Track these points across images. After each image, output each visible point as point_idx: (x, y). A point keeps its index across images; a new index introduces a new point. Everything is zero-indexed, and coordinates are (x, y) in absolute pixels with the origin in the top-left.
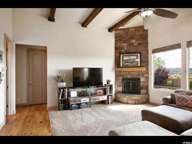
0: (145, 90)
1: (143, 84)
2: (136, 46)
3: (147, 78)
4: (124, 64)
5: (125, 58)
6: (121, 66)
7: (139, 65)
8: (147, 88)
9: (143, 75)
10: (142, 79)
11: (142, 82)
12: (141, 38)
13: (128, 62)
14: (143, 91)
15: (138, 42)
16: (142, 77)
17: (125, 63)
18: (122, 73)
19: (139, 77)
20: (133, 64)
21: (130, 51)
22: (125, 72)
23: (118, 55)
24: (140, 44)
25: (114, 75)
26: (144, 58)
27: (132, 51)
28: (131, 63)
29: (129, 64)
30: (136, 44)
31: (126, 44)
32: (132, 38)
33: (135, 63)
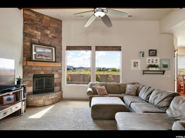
0: (59, 87)
1: (57, 80)
2: (50, 38)
3: (60, 74)
4: (37, 57)
5: (39, 50)
6: (34, 59)
7: (54, 60)
8: (60, 84)
9: (57, 71)
10: (56, 76)
11: (56, 78)
12: (56, 32)
13: (42, 56)
14: (57, 88)
15: (52, 35)
16: (56, 73)
17: (39, 56)
18: (34, 69)
19: (53, 73)
20: (47, 58)
21: (44, 42)
22: (37, 66)
23: (28, 44)
24: (55, 37)
25: (22, 70)
26: (58, 53)
27: (46, 43)
28: (45, 56)
29: (44, 57)
30: (50, 36)
31: (40, 33)
32: (47, 28)
33: (50, 57)
